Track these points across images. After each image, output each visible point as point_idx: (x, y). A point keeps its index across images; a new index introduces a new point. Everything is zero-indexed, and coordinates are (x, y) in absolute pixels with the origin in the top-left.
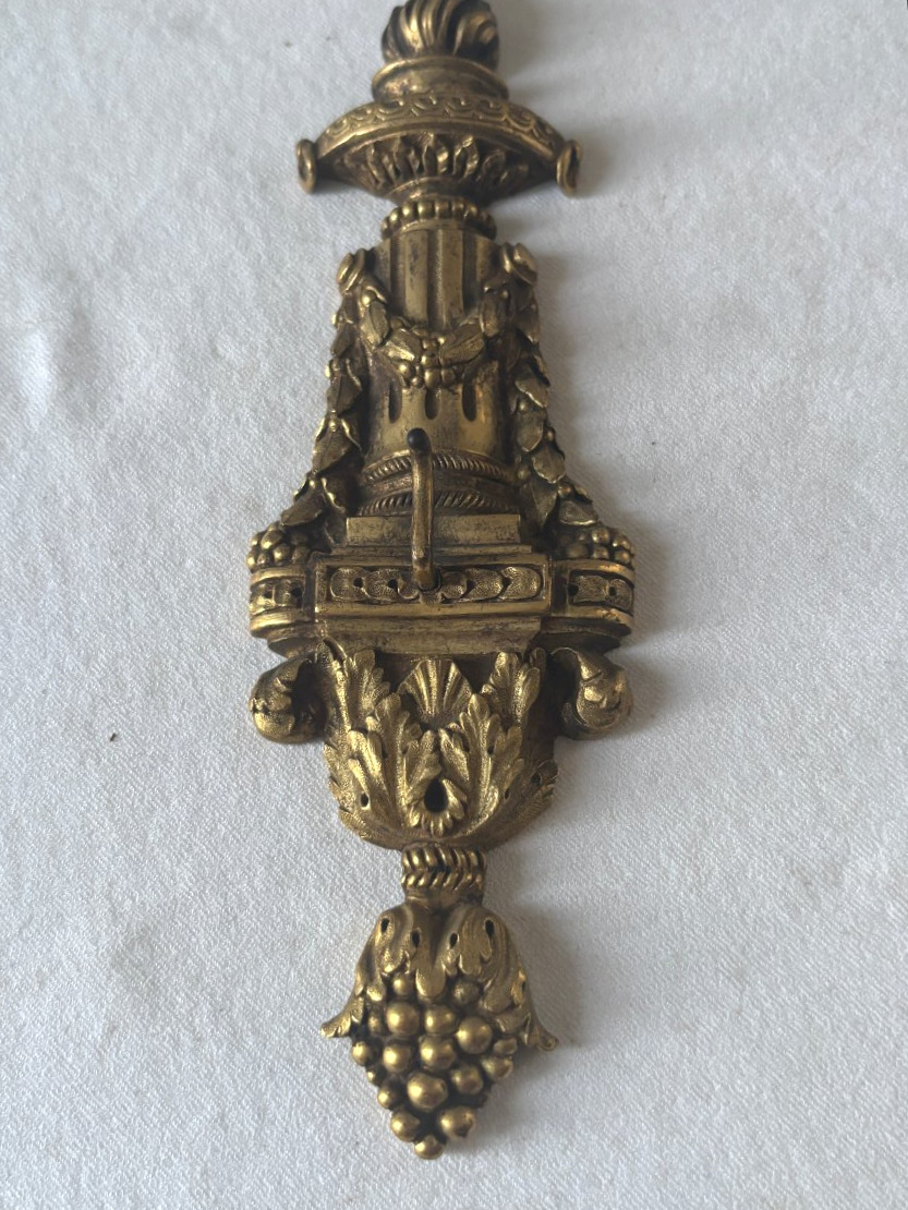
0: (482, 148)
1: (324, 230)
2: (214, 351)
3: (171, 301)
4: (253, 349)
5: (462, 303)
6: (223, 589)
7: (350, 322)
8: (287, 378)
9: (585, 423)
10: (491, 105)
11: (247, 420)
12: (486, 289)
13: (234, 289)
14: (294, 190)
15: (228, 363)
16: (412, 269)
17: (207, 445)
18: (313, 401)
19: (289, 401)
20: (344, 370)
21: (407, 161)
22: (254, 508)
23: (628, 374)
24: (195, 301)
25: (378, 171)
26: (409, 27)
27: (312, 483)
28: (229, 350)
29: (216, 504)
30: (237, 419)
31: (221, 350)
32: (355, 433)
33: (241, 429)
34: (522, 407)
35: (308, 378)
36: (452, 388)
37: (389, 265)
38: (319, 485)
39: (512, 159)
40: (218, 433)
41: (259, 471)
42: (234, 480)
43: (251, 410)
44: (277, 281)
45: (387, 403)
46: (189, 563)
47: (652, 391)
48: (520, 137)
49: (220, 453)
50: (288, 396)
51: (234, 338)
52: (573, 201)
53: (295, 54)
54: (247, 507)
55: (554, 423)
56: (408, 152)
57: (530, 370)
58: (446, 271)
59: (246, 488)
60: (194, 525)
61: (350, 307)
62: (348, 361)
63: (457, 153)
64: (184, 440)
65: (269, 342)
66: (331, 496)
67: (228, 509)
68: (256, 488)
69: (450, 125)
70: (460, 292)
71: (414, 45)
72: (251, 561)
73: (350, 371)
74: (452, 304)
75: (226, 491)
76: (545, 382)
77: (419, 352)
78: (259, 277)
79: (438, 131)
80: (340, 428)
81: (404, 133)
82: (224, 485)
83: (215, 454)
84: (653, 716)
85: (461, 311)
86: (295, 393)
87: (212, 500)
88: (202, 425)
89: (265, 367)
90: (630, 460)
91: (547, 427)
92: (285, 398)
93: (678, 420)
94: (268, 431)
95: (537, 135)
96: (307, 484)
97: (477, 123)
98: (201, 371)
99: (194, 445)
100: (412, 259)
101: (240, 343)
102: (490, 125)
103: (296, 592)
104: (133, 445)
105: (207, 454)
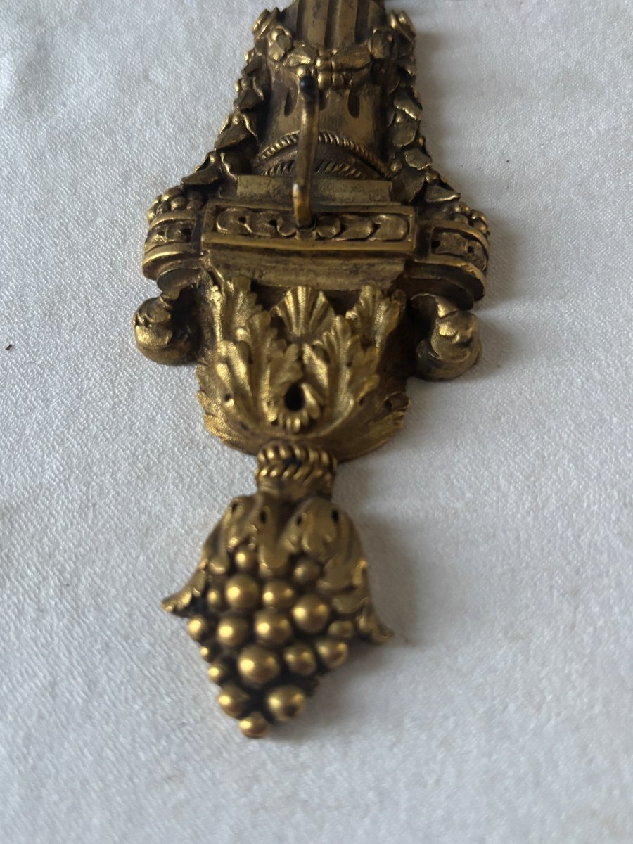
1: (247, 7)
2: (146, 77)
3: (117, 43)
4: (178, 77)
5: (354, 38)
6: (125, 242)
7: (260, 54)
8: (202, 98)
9: (449, 143)
11: (166, 123)
12: (375, 31)
13: (169, 38)
15: (157, 86)
16: (315, 15)
17: (129, 138)
19: (202, 114)
20: (250, 85)
23: (487, 114)
24: (137, 45)
27: (212, 159)
28: (158, 75)
29: (130, 180)
30: (157, 122)
31: (151, 77)
32: (254, 126)
33: (159, 129)
34: (398, 120)
35: (220, 99)
36: (340, 91)
37: (296, 16)
38: (218, 159)
40: (140, 130)
41: (170, 159)
42: (147, 164)
43: (170, 117)
45: (283, 105)
46: (99, 221)
47: (507, 127)
49: (139, 145)
50: (201, 109)
51: (164, 69)
54: (155, 183)
57: (407, 95)
58: (344, 17)
59: (155, 170)
60: (108, 193)
61: (262, 45)
62: (254, 79)
64: (111, 133)
65: (192, 73)
66: (227, 167)
67: (138, 183)
68: (165, 170)
70: (353, 32)
72: (151, 215)
73: (255, 86)
74: (345, 38)
75: (139, 171)
76: (420, 107)
77: (315, 58)
78: (190, 32)
80: (242, 123)
82: (138, 166)
83: (134, 145)
84: (499, 366)
86: (207, 107)
87: (126, 177)
88: (128, 124)
89: (186, 89)
90: (486, 172)
91: (418, 135)
92: (199, 110)
93: (528, 148)
94: (181, 130)
96: (208, 160)
98: (133, 89)
99: (118, 137)
100: (316, 9)
101: (168, 73)
103: (186, 231)
104: (69, 135)
105: (128, 144)
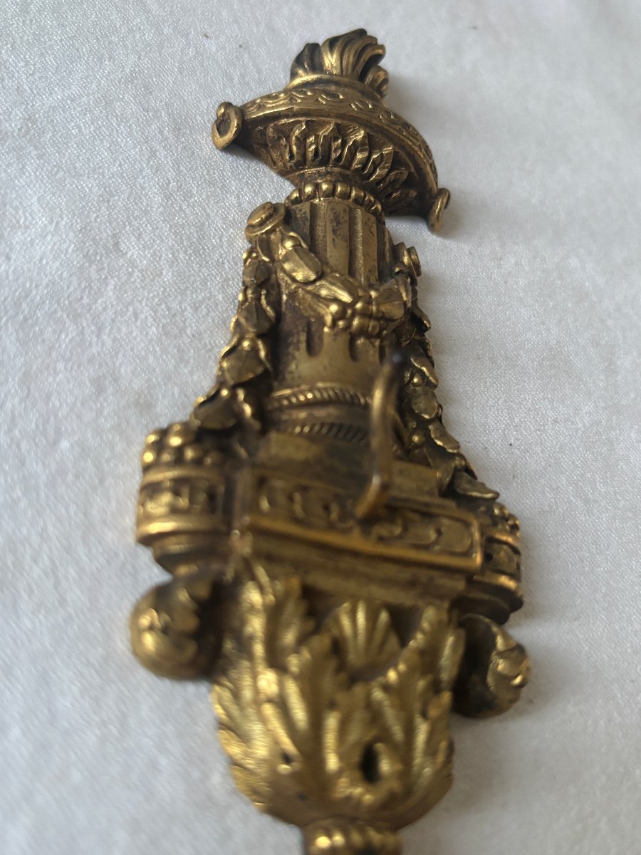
0: (396, 162)
2: (117, 244)
3: (76, 186)
5: (377, 273)
6: (102, 481)
7: (266, 259)
8: (189, 293)
10: (411, 129)
11: (146, 318)
12: (396, 270)
15: (130, 260)
16: (334, 231)
17: (100, 330)
18: (213, 321)
19: (189, 313)
20: (258, 298)
21: (330, 147)
22: (144, 405)
23: (486, 383)
24: (101, 196)
25: (298, 148)
27: (225, 393)
28: (132, 249)
29: (104, 390)
30: (136, 315)
31: (122, 247)
32: (270, 357)
33: (138, 324)
34: (415, 380)
36: (372, 340)
37: (308, 224)
38: (233, 396)
39: (409, 183)
40: (114, 321)
41: (154, 370)
42: (125, 371)
43: (151, 309)
44: (184, 207)
45: (303, 338)
46: (65, 444)
47: (505, 401)
48: (426, 165)
49: (114, 341)
50: (189, 308)
51: (138, 240)
52: (434, 237)
53: (211, 45)
54: (138, 402)
56: (336, 139)
57: (422, 351)
58: (365, 243)
59: (137, 384)
61: (264, 247)
62: (264, 292)
63: (375, 156)
64: (76, 317)
65: (173, 255)
66: (248, 410)
68: (149, 386)
70: (376, 265)
71: (332, 70)
72: (149, 457)
73: (264, 301)
74: (370, 271)
75: (116, 380)
77: (356, 299)
78: (168, 197)
79: (368, 130)
80: (254, 350)
81: (339, 122)
82: (114, 373)
83: (108, 340)
85: (376, 280)
86: (196, 309)
87: (99, 385)
88: (97, 308)
89: (168, 276)
90: (493, 454)
92: (186, 309)
93: (526, 431)
94: (167, 334)
95: (433, 169)
96: (218, 392)
97: (401, 137)
98: (101, 259)
99: (85, 324)
100: (335, 224)
101: (144, 247)
102: (410, 143)
103: (212, 497)
104: (18, 304)
105: (98, 336)
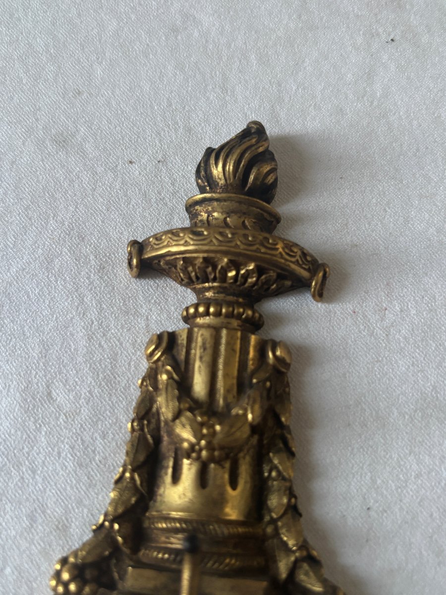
0: (260, 270)
1: (141, 306)
2: (49, 395)
3: (24, 350)
4: (78, 397)
5: (235, 389)
7: (151, 389)
8: (100, 422)
9: (320, 486)
10: (271, 241)
11: (66, 455)
12: (255, 381)
13: (70, 346)
14: (123, 274)
15: (58, 406)
16: (201, 358)
17: (34, 472)
18: (117, 444)
20: (142, 429)
21: (205, 272)
22: (63, 528)
23: (353, 449)
24: (41, 353)
25: (184, 274)
26: (217, 167)
27: (107, 524)
28: (61, 396)
29: (35, 522)
30: (59, 453)
31: (54, 394)
33: (60, 461)
34: (273, 475)
35: (115, 424)
36: (223, 463)
37: (184, 350)
38: (112, 526)
39: (280, 277)
40: (44, 462)
41: (70, 498)
42: (50, 503)
43: (70, 447)
44: (103, 343)
45: (171, 464)
46: (8, 570)
47: (370, 465)
48: (289, 266)
49: (43, 480)
50: (99, 438)
51: (65, 386)
53: (135, 169)
54: (57, 527)
55: (297, 491)
56: (207, 267)
57: (281, 445)
58: (226, 364)
59: (59, 511)
60: (15, 537)
61: (152, 376)
63: (242, 272)
64: (18, 465)
65: (90, 392)
66: (120, 539)
67: (43, 527)
68: (66, 512)
69: (239, 254)
70: (235, 381)
71: (218, 180)
74: (228, 391)
75: (44, 512)
76: (292, 454)
77: (199, 436)
78: (90, 339)
79: (230, 257)
80: (133, 479)
82: (42, 505)
83: (39, 479)
85: (234, 397)
86: (104, 436)
87: (32, 518)
88: (33, 454)
89: (85, 412)
90: (350, 521)
91: (291, 494)
92: (96, 439)
93: (387, 491)
94: (80, 465)
95: (300, 262)
96: (103, 523)
97: (259, 255)
98: (37, 411)
99: (24, 470)
100: (202, 350)
101: (69, 391)
102: (268, 256)
105: (33, 478)
